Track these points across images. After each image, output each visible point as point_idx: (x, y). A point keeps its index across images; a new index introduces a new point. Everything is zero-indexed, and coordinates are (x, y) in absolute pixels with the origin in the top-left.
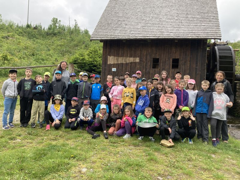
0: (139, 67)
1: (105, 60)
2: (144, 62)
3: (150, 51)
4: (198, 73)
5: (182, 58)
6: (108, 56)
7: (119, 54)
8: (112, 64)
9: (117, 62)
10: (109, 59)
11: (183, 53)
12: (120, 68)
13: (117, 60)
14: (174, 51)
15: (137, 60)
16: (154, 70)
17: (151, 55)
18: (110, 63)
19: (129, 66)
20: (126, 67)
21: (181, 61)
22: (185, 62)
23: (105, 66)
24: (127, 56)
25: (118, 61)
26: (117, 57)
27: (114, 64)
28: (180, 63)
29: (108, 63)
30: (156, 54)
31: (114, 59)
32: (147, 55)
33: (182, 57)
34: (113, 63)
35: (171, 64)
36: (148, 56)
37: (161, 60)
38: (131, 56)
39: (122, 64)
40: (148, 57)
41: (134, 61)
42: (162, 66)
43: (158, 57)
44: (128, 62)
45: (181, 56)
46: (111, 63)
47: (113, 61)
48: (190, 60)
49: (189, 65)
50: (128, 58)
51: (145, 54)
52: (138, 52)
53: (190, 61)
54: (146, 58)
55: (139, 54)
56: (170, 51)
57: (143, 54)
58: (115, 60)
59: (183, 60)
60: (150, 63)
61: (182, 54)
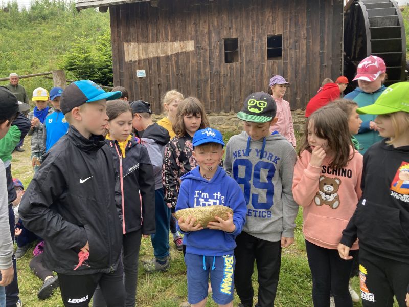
0: (194, 62)
1: (119, 54)
2: (206, 50)
3: (216, 23)
4: (325, 64)
5: (288, 33)
6: (124, 43)
7: (147, 37)
8: (135, 62)
9: (146, 55)
10: (128, 50)
11: (290, 19)
12: (154, 67)
13: (145, 50)
14: (271, 19)
15: (190, 46)
16: (229, 66)
17: (220, 32)
18: (130, 59)
19: (174, 62)
20: (167, 64)
21: (287, 40)
22: (296, 42)
23: (120, 68)
24: (167, 40)
25: (147, 52)
26: (144, 44)
27: (139, 61)
28: (285, 44)
29: (127, 60)
30: (230, 28)
31: (139, 50)
32: (210, 33)
33: (289, 30)
34: (137, 59)
35: (266, 48)
36: (213, 35)
37: (241, 42)
38: (175, 39)
39: (158, 58)
40: (214, 38)
41: (184, 50)
42: (246, 54)
43: (235, 37)
44: (170, 53)
45: (286, 28)
46: (133, 60)
47: (137, 54)
48: (306, 35)
49: (305, 47)
50: (169, 44)
51: (206, 30)
52: (191, 29)
53: (306, 38)
54: (209, 39)
55: (193, 33)
56: (260, 18)
57: (202, 31)
58: (141, 52)
59: (290, 38)
60: (218, 51)
61: (289, 23)
